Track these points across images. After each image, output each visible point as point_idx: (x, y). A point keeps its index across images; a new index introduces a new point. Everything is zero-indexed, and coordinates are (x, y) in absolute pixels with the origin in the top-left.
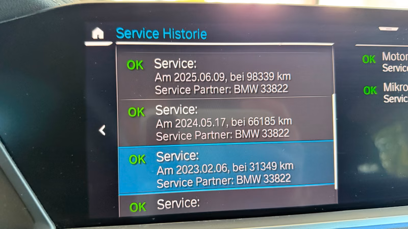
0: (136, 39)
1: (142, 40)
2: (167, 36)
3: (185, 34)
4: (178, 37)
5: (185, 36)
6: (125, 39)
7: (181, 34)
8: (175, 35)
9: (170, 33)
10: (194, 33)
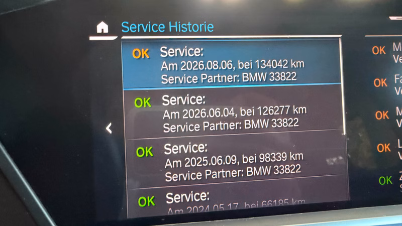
0: (142, 33)
1: (147, 34)
2: (173, 29)
3: (191, 26)
4: (185, 30)
5: (191, 29)
6: (130, 34)
7: (187, 27)
8: (181, 29)
9: (176, 26)
10: (201, 25)
